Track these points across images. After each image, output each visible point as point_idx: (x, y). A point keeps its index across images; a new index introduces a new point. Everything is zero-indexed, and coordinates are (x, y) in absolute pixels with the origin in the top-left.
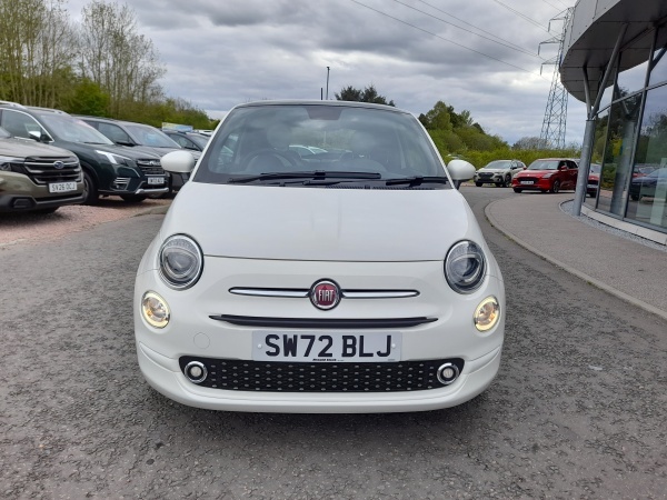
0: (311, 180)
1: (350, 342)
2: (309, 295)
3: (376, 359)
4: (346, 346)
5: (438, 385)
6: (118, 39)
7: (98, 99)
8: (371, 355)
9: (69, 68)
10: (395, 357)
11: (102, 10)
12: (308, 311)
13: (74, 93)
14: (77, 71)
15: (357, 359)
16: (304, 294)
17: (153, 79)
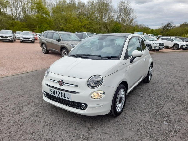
0: (85, 56)
1: (62, 94)
2: (59, 83)
3: (67, 99)
4: (62, 95)
5: (81, 109)
6: (125, 10)
7: (118, 27)
8: (66, 98)
9: (113, 19)
10: (70, 100)
11: (122, 3)
12: (58, 86)
13: (113, 26)
14: (115, 20)
15: (63, 98)
16: (58, 82)
17: (133, 20)
